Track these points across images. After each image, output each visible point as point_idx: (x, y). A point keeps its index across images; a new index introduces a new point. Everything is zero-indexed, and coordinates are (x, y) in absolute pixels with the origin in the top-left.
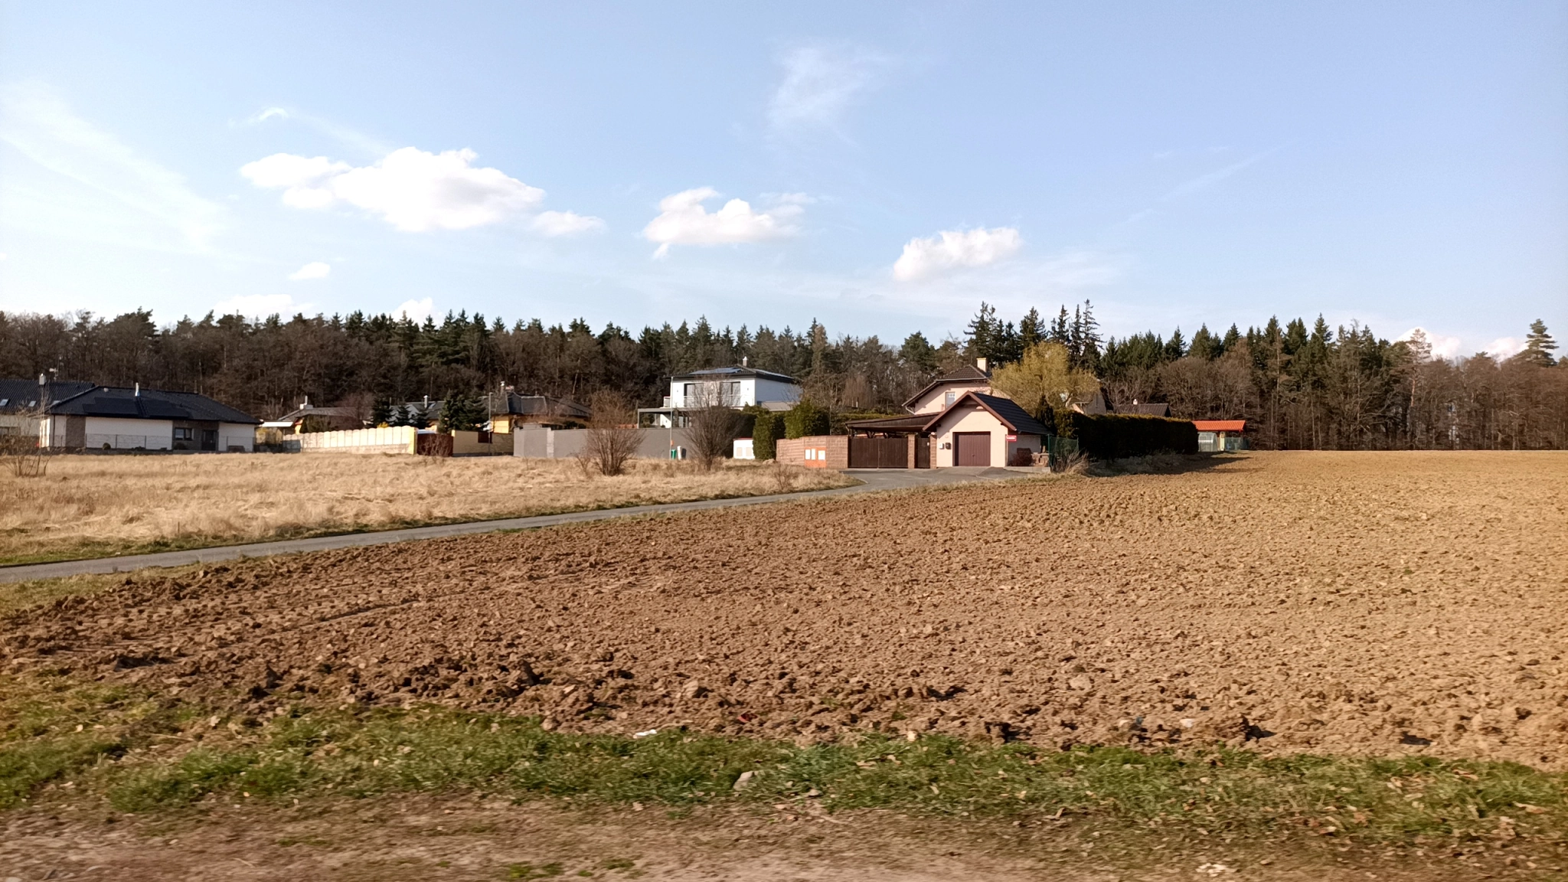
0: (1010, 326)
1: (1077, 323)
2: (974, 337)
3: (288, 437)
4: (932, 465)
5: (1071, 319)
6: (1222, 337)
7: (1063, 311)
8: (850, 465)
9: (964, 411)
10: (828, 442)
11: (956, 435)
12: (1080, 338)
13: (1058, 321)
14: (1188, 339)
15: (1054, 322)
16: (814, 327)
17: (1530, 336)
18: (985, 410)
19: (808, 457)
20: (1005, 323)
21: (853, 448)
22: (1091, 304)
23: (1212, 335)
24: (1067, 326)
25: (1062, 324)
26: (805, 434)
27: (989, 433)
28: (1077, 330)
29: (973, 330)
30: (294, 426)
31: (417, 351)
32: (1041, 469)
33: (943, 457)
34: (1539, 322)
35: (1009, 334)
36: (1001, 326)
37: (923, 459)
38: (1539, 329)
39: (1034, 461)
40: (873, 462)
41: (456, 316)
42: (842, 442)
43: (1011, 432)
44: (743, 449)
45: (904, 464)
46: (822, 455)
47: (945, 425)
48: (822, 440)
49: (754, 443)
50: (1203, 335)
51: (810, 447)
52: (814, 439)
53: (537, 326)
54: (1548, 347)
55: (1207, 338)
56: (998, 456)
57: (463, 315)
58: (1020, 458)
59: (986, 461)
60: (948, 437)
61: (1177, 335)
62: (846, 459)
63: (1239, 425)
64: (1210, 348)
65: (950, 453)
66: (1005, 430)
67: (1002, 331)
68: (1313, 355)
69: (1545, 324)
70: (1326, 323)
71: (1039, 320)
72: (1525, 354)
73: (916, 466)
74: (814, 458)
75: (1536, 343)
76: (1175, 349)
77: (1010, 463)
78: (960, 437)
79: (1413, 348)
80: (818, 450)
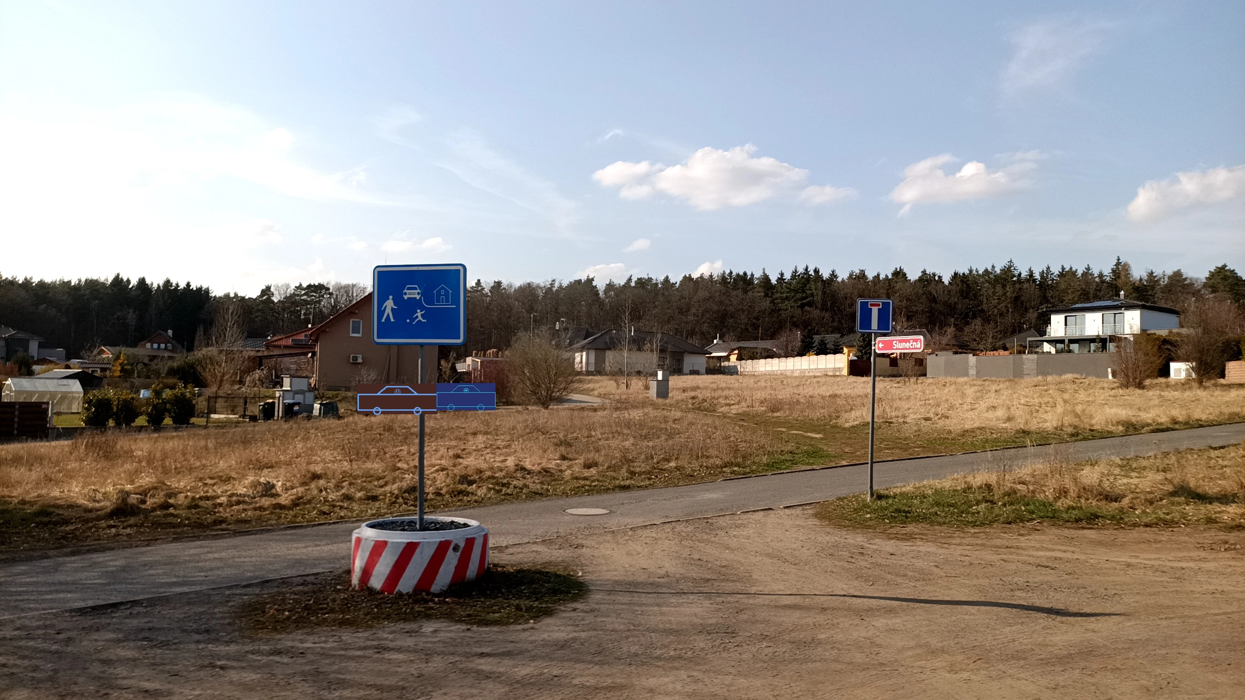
3: (726, 364)
16: (1118, 264)
30: (729, 355)
31: (777, 299)
41: (801, 270)
44: (1180, 370)
53: (862, 275)
57: (806, 269)
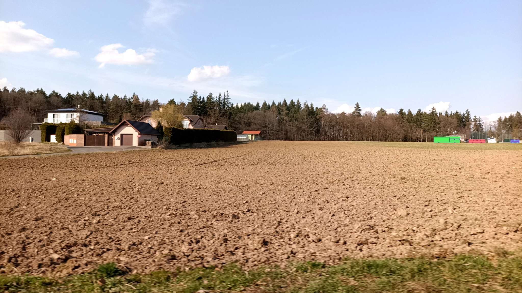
0: (203, 98)
1: (224, 98)
2: (191, 101)
4: (113, 145)
5: (222, 97)
6: (271, 105)
7: (220, 94)
8: (85, 145)
9: (124, 127)
10: (77, 136)
11: (122, 135)
12: (225, 103)
13: (218, 97)
14: (261, 105)
15: (217, 97)
16: (134, 95)
17: (355, 107)
18: (130, 126)
19: (70, 142)
20: (202, 97)
21: (86, 139)
22: (229, 92)
23: (267, 104)
24: (221, 99)
25: (220, 98)
26: (70, 134)
27: (132, 134)
28: (224, 100)
29: (191, 99)
32: (148, 146)
33: (117, 143)
34: (358, 103)
35: (203, 101)
36: (200, 98)
37: (110, 143)
38: (357, 105)
39: (147, 144)
40: (93, 144)
42: (82, 137)
43: (139, 134)
44: (53, 138)
45: (104, 145)
46: (75, 141)
47: (118, 131)
48: (75, 136)
49: (56, 137)
50: (265, 104)
51: (71, 138)
52: (73, 135)
54: (360, 111)
55: (266, 105)
56: (135, 142)
58: (142, 143)
59: (131, 143)
60: (118, 136)
61: (258, 103)
62: (83, 143)
63: (258, 132)
64: (266, 107)
65: (119, 141)
66: (138, 134)
67: (200, 100)
68: (295, 111)
69: (359, 104)
70: (300, 101)
71: (213, 97)
72: (354, 113)
73: (108, 146)
74: (72, 142)
75: (356, 110)
76: (257, 108)
77: (139, 145)
78: (123, 135)
79: (323, 110)
80: (74, 139)
